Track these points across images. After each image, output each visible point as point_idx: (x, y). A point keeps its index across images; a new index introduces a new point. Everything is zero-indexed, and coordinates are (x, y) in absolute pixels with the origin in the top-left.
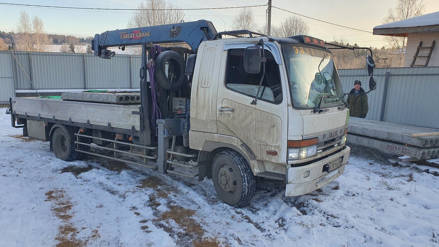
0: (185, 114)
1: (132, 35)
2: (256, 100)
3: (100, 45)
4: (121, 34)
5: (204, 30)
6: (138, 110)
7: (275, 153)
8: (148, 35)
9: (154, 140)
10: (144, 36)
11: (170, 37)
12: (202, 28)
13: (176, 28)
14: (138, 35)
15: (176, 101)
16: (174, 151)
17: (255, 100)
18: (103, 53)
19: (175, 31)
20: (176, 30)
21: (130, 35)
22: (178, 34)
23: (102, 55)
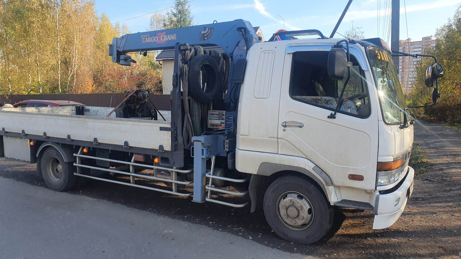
0: (224, 130)
1: (156, 38)
2: (335, 114)
3: (119, 50)
4: (143, 37)
5: (242, 31)
6: (169, 126)
7: (360, 178)
8: (175, 38)
9: (189, 162)
10: (170, 39)
11: (200, 40)
12: (239, 29)
13: (208, 29)
14: (163, 38)
15: (213, 114)
16: (214, 174)
17: (333, 114)
18: (122, 60)
19: (206, 33)
20: (208, 32)
21: (153, 39)
22: (210, 36)
23: (121, 62)
